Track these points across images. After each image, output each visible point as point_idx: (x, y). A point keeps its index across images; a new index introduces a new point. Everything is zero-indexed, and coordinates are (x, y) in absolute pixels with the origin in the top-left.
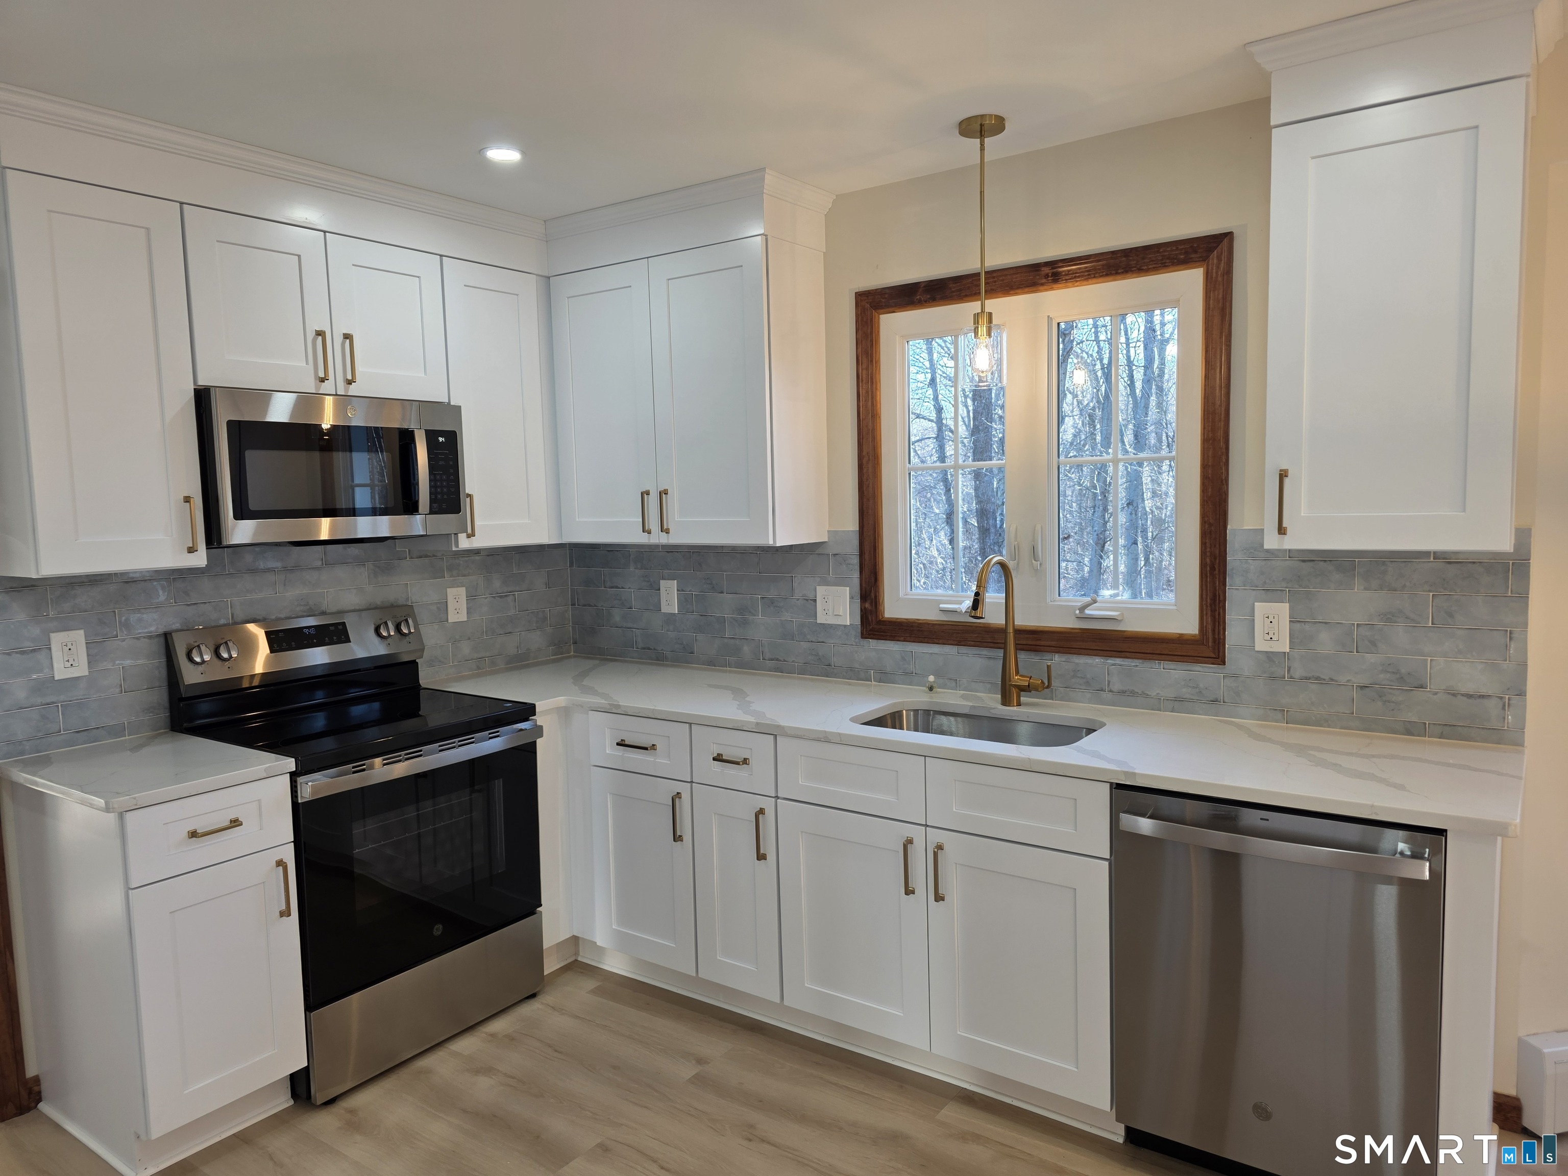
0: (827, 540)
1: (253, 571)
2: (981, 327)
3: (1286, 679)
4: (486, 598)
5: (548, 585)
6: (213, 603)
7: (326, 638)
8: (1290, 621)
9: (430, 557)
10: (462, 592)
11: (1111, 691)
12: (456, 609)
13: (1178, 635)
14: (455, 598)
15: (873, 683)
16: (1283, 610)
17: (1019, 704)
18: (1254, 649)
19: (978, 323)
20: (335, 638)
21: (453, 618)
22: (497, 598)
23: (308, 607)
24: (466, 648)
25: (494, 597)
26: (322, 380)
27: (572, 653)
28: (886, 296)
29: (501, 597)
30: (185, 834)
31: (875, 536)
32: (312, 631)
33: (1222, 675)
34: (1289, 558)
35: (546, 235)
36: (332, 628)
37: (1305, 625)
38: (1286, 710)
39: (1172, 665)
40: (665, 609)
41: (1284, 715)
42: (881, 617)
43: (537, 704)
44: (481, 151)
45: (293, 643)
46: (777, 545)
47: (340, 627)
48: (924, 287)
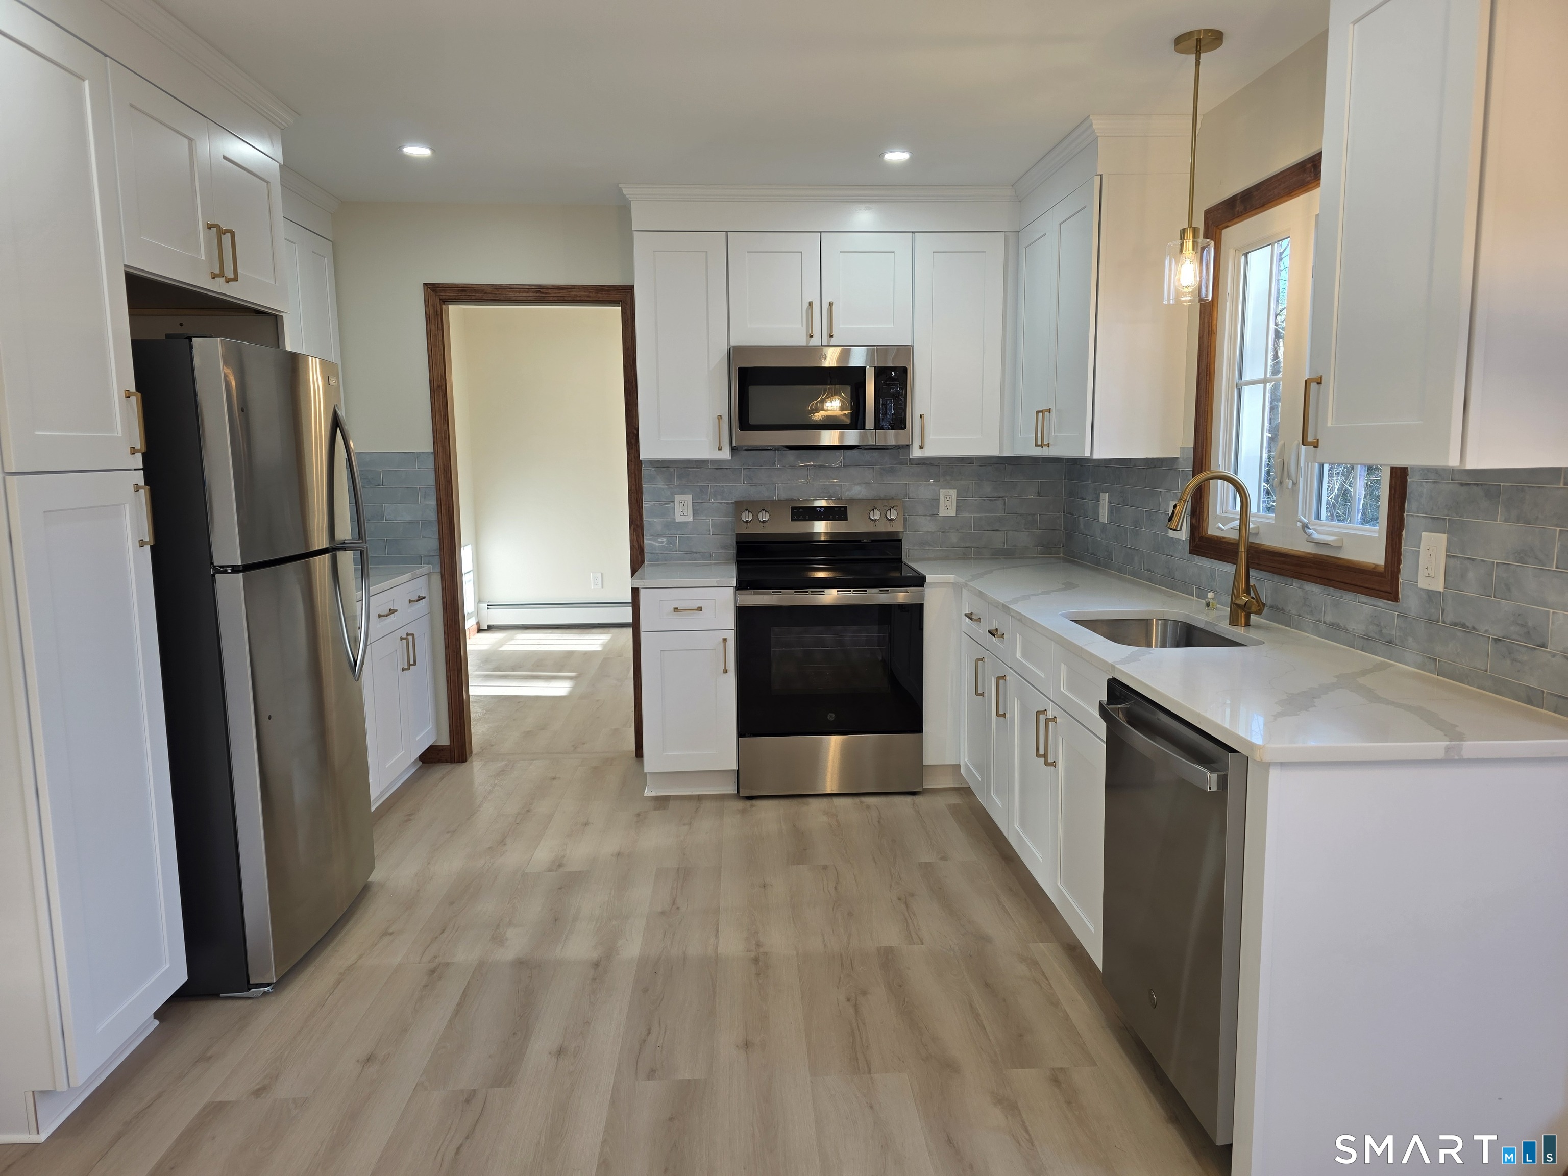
0: (1179, 457)
1: (793, 467)
2: (1186, 242)
3: (1440, 623)
4: (976, 500)
5: (1039, 494)
6: (766, 486)
7: (831, 516)
8: (1447, 556)
9: (927, 464)
10: (953, 493)
11: (1325, 623)
12: (946, 506)
13: (1374, 566)
14: (946, 498)
15: (1195, 598)
16: (1442, 539)
17: (1247, 624)
18: (1417, 585)
19: (1184, 239)
20: (837, 516)
21: (943, 512)
22: (986, 500)
23: (829, 494)
24: (954, 538)
25: (984, 500)
26: (811, 337)
27: (1062, 555)
28: (1220, 211)
29: (990, 500)
30: (672, 609)
31: (1203, 452)
32: (822, 510)
33: (1396, 613)
34: (1452, 480)
35: (1017, 197)
36: (836, 509)
37: (1457, 560)
38: (1438, 659)
39: (1364, 598)
40: (1101, 520)
41: (1436, 665)
42: (1203, 534)
43: (927, 576)
44: (881, 155)
45: (807, 516)
46: (1094, 458)
47: (843, 509)
48: (1240, 198)
